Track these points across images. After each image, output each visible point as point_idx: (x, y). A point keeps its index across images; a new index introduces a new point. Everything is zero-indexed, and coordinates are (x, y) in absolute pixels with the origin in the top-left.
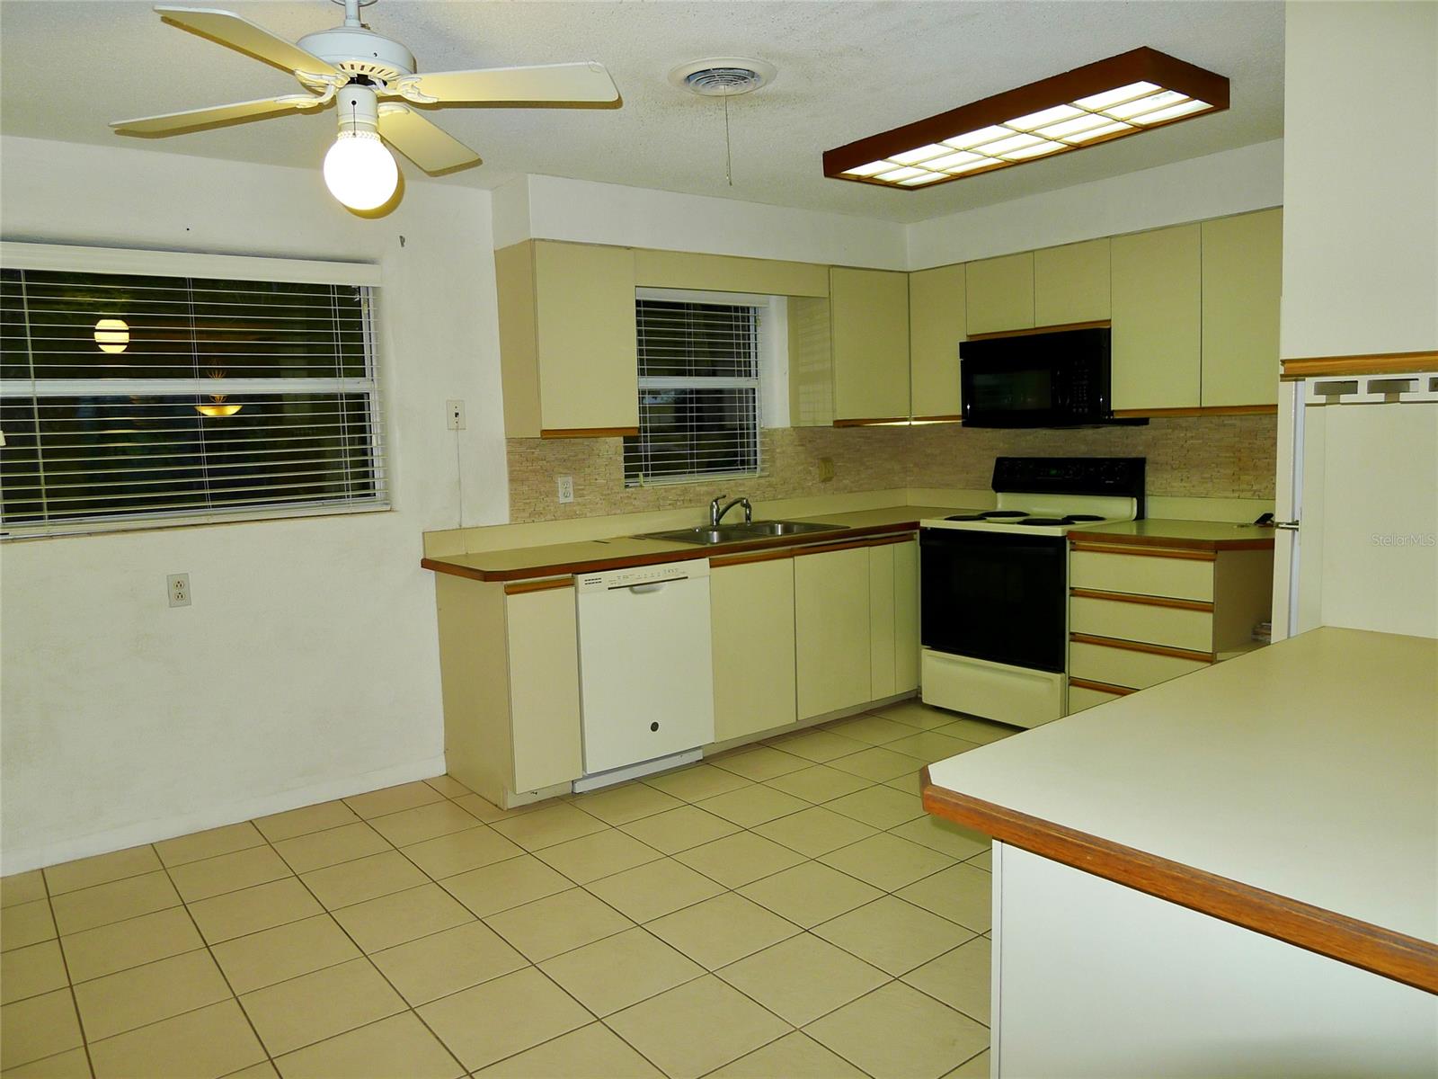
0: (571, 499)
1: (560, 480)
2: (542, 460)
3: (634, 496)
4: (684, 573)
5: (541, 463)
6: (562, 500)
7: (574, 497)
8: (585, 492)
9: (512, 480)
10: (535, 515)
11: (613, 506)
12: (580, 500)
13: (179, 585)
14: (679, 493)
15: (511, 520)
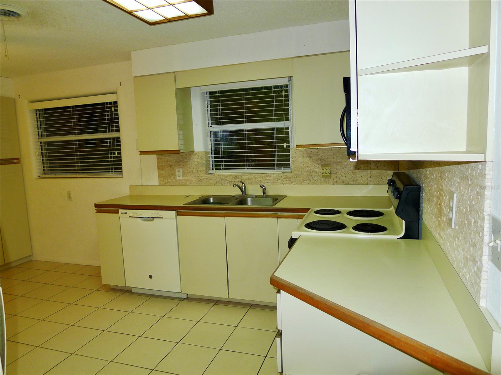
0: (181, 177)
1: (177, 170)
2: (169, 161)
3: (210, 178)
4: (161, 215)
5: (169, 162)
6: (178, 178)
7: (183, 177)
8: (188, 175)
9: (158, 169)
10: (168, 183)
11: (200, 182)
12: (185, 178)
13: (69, 194)
14: (232, 178)
15: (159, 184)
